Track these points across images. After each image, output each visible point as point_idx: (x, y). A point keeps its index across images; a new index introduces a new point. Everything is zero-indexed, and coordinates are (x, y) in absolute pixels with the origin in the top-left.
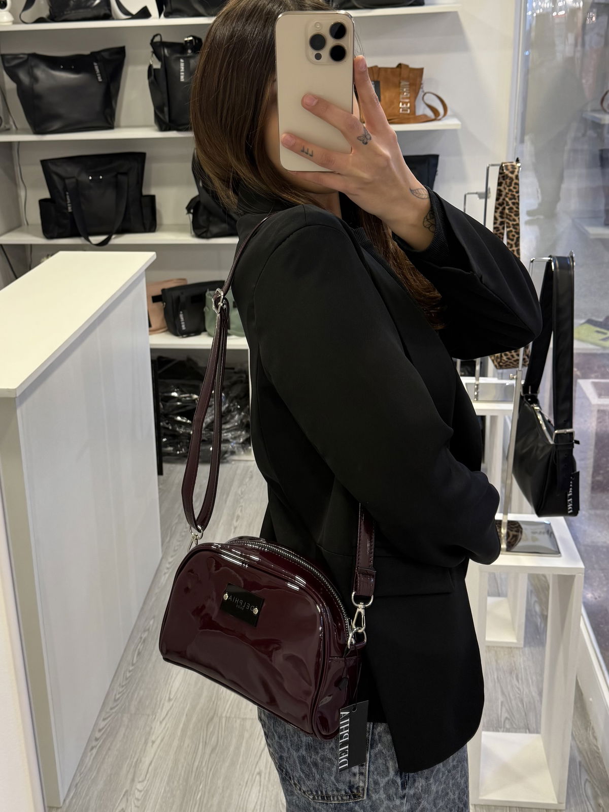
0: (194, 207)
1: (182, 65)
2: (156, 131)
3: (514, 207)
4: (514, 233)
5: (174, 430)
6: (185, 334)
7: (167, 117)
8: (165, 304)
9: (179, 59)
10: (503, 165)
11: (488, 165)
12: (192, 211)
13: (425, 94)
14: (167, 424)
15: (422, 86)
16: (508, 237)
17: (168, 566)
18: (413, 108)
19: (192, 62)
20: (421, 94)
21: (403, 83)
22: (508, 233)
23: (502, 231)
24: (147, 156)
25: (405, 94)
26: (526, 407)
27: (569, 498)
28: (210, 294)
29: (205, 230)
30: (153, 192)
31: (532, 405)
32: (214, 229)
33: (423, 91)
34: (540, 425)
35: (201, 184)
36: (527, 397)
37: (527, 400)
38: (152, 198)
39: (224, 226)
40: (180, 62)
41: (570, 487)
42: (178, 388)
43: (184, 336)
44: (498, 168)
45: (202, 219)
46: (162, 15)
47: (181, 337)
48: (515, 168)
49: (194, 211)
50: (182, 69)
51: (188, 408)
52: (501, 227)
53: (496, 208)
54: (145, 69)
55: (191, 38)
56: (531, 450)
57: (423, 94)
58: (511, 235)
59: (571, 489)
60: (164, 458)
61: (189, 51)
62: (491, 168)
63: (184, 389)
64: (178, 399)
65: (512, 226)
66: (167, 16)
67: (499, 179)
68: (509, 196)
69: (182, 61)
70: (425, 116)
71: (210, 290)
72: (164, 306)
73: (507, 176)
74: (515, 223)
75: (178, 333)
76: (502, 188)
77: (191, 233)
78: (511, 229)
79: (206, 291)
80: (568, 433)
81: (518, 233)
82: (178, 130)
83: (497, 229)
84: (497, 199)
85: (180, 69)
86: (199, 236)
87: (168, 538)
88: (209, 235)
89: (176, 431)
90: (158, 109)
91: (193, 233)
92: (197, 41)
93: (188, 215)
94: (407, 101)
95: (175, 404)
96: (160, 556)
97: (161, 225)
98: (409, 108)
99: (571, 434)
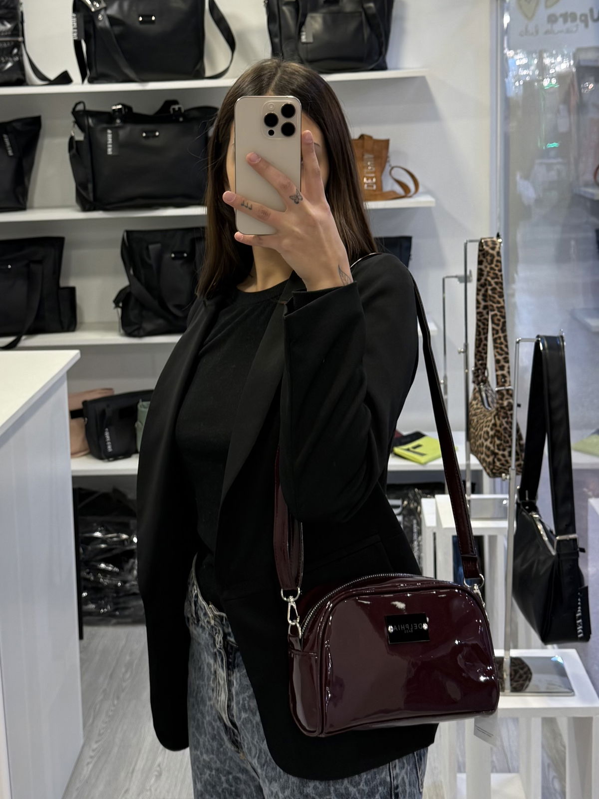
0: (123, 299)
1: (110, 136)
2: (78, 211)
3: (497, 287)
4: (499, 317)
5: (97, 581)
6: (111, 457)
7: (91, 195)
8: (86, 419)
9: (105, 130)
10: (483, 241)
11: (465, 241)
12: (121, 305)
13: (392, 168)
14: (88, 573)
15: (388, 159)
16: (493, 322)
17: (92, 754)
18: (379, 184)
19: (122, 133)
20: (388, 168)
21: (366, 156)
22: (493, 316)
23: (486, 316)
24: (66, 241)
25: (370, 168)
26: (524, 516)
27: (579, 619)
28: (143, 405)
29: (136, 327)
30: (72, 283)
31: (530, 514)
32: (148, 326)
33: (390, 166)
34: (541, 536)
35: (132, 272)
36: (525, 504)
37: (524, 507)
38: (72, 290)
39: (161, 321)
40: (107, 133)
41: (578, 606)
42: (103, 526)
43: (111, 459)
44: (477, 244)
45: (133, 314)
46: (86, 81)
47: (107, 460)
48: (496, 244)
49: (123, 305)
50: (110, 140)
51: (115, 552)
52: (485, 312)
53: (478, 290)
54: (66, 141)
55: (120, 107)
56: (531, 566)
57: (390, 168)
58: (495, 319)
59: (579, 608)
60: (85, 619)
61: (118, 121)
62: (469, 245)
63: (110, 529)
64: (103, 541)
65: (496, 309)
66: (91, 81)
67: (479, 256)
68: (491, 275)
69: (109, 131)
70: (394, 192)
71: (143, 401)
72: (86, 422)
73: (487, 253)
74: (499, 305)
75: (103, 456)
76: (483, 267)
77: (120, 331)
78: (496, 312)
79: (138, 402)
80: (571, 539)
81: (504, 317)
82: (105, 209)
83: (480, 314)
84: (479, 280)
85: (107, 141)
86: (129, 334)
87: (91, 721)
88: (142, 332)
89: (100, 583)
90: (81, 187)
91: (122, 331)
92: (127, 110)
93: (116, 310)
94: (373, 175)
95: (98, 546)
96: (82, 742)
97: (82, 323)
98: (376, 183)
99: (575, 540)
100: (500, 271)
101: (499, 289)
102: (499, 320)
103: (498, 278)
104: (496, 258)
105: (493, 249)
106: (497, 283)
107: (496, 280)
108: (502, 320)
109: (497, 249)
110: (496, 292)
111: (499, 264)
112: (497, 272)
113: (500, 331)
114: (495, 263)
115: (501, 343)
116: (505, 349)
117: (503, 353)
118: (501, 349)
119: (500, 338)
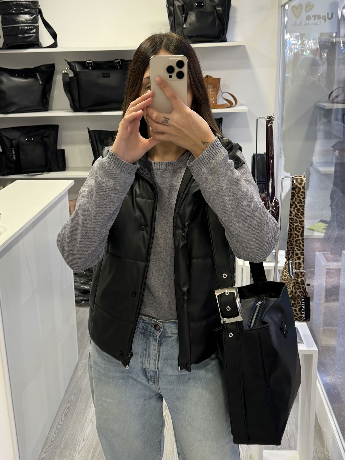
15: (220, 88)
100: (304, 198)
101: (301, 210)
102: (300, 229)
103: (302, 203)
104: (302, 190)
105: (300, 184)
106: (300, 206)
107: (300, 204)
108: (302, 229)
109: (303, 185)
110: (300, 211)
111: (303, 194)
112: (301, 199)
113: (300, 236)
114: (301, 193)
115: (300, 243)
116: (302, 247)
117: (301, 249)
118: (300, 247)
119: (299, 240)
